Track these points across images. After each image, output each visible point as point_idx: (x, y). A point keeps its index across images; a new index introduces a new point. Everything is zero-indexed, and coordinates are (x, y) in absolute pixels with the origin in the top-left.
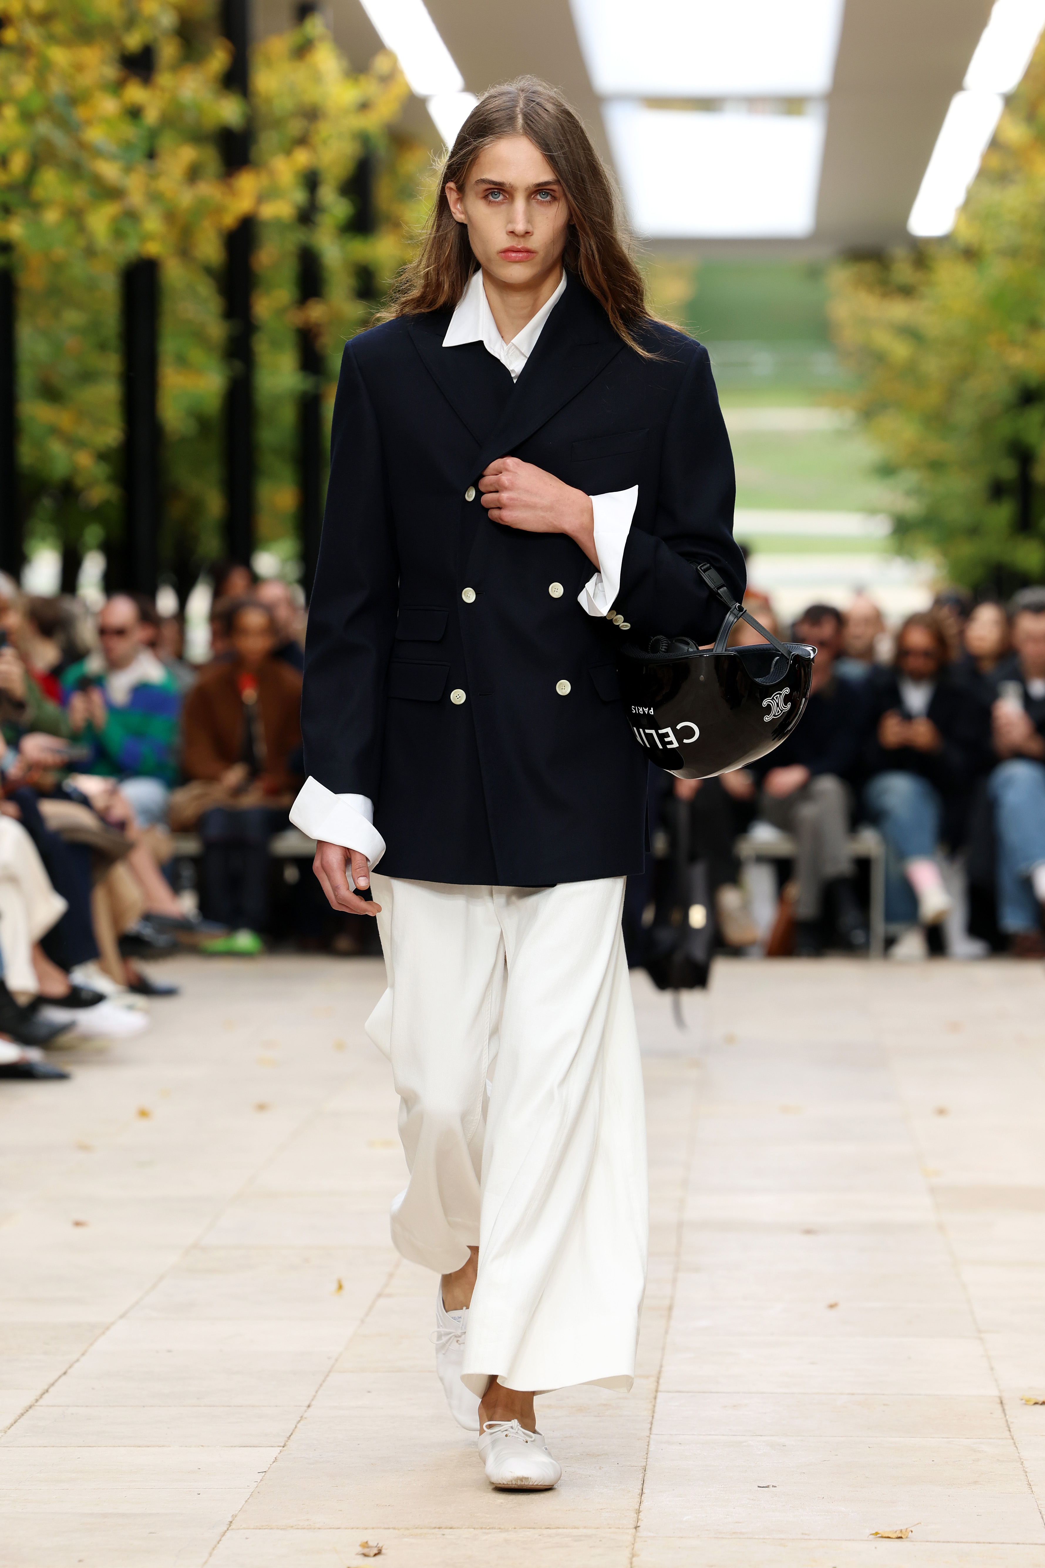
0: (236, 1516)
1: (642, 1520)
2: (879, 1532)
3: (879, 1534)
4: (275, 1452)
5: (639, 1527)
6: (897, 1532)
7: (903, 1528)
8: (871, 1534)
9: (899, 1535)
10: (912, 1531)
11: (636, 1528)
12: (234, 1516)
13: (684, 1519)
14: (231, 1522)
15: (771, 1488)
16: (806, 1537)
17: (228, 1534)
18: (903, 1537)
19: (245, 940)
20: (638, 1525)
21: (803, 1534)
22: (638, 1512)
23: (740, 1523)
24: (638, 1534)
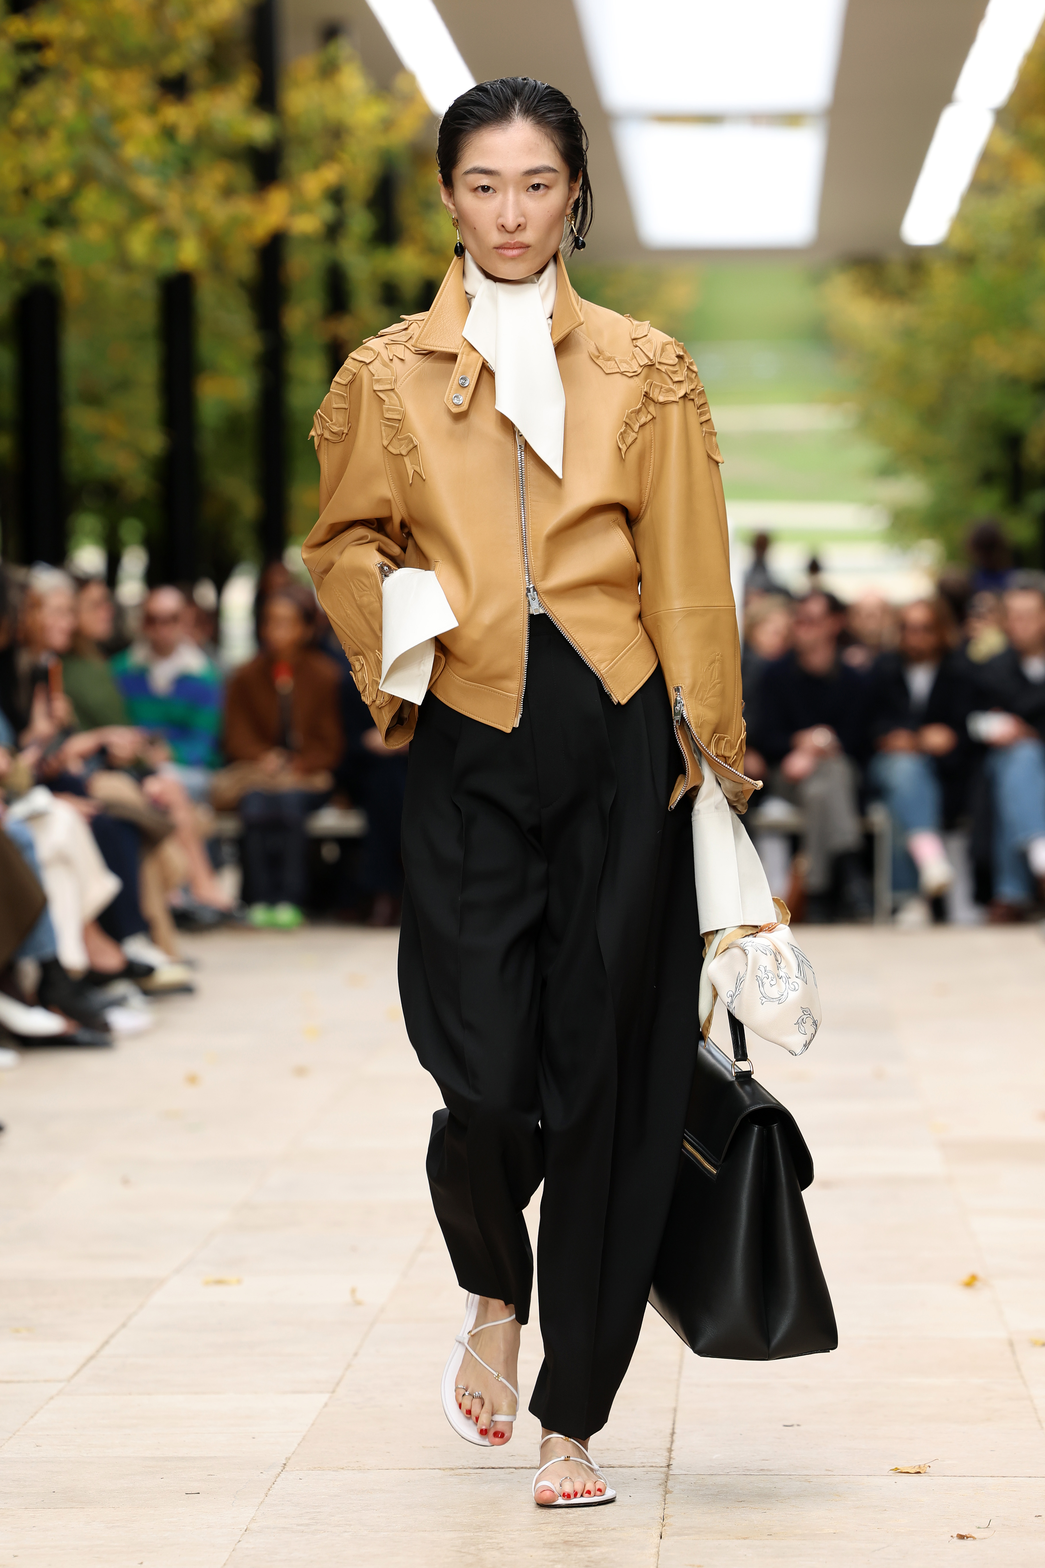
0: (289, 1459)
1: (674, 1459)
2: (899, 1467)
3: (899, 1469)
4: (325, 1398)
5: (671, 1465)
6: (916, 1467)
7: (922, 1463)
8: (891, 1470)
9: (918, 1470)
10: (929, 1467)
11: (668, 1466)
12: (288, 1459)
13: (714, 1457)
14: (285, 1464)
15: (796, 1427)
16: (830, 1473)
17: (283, 1475)
18: (921, 1472)
19: (286, 914)
20: (671, 1463)
21: (827, 1470)
22: (670, 1450)
23: (767, 1460)
24: (671, 1472)
